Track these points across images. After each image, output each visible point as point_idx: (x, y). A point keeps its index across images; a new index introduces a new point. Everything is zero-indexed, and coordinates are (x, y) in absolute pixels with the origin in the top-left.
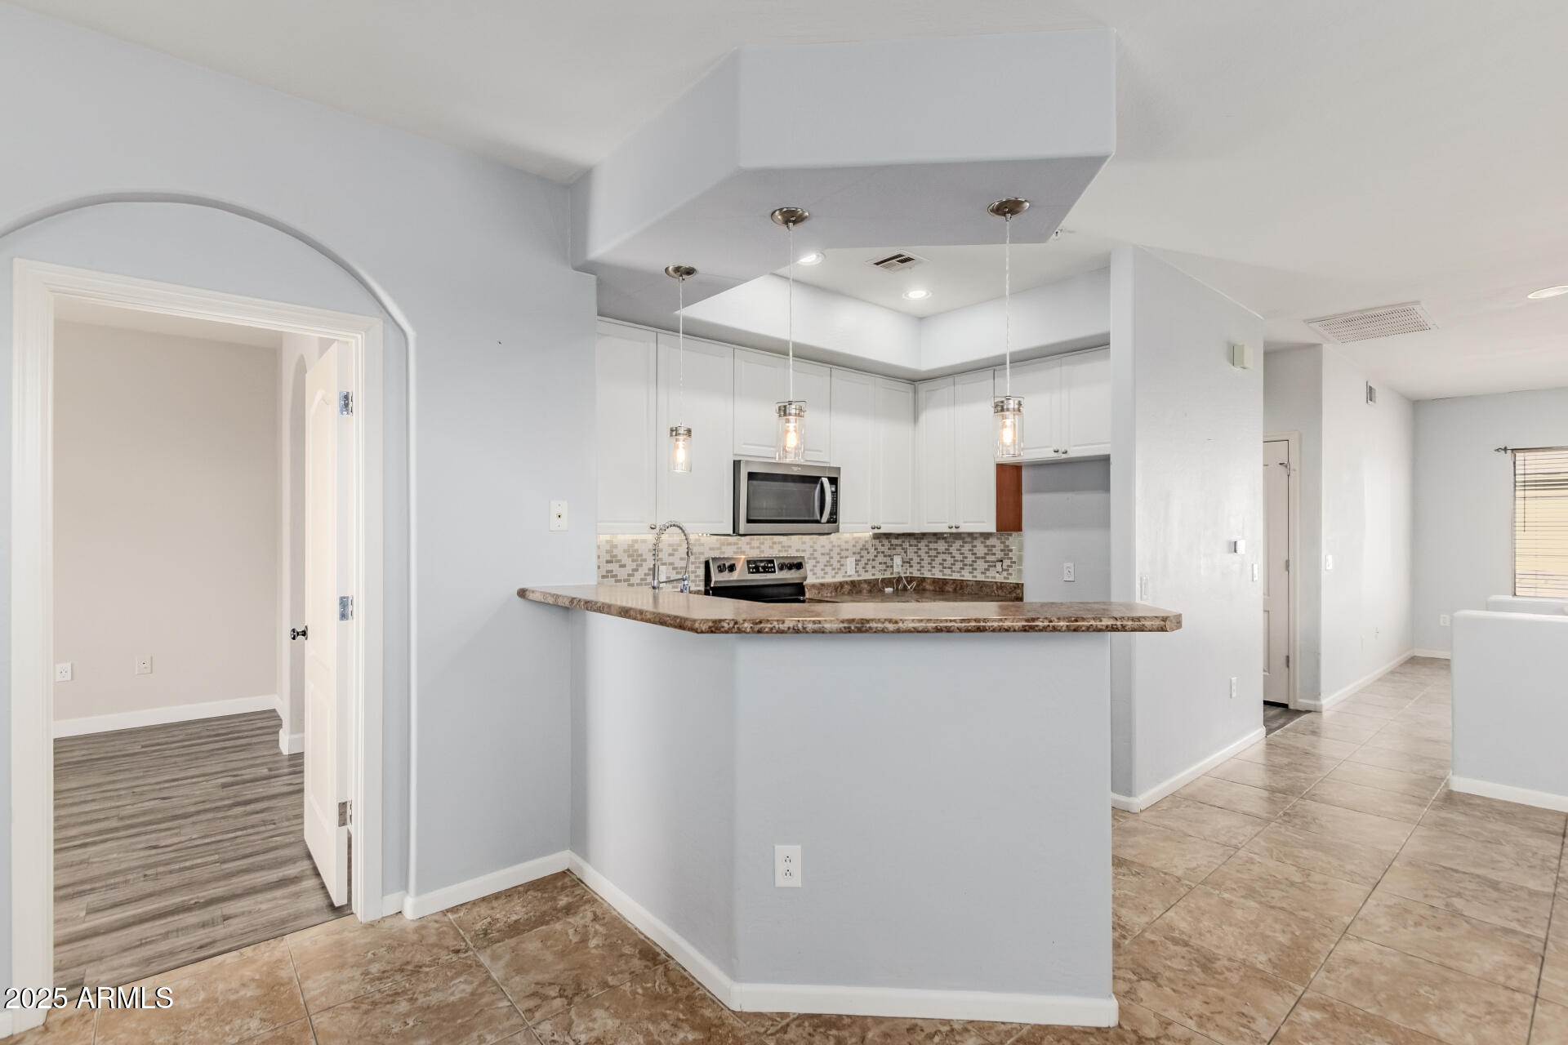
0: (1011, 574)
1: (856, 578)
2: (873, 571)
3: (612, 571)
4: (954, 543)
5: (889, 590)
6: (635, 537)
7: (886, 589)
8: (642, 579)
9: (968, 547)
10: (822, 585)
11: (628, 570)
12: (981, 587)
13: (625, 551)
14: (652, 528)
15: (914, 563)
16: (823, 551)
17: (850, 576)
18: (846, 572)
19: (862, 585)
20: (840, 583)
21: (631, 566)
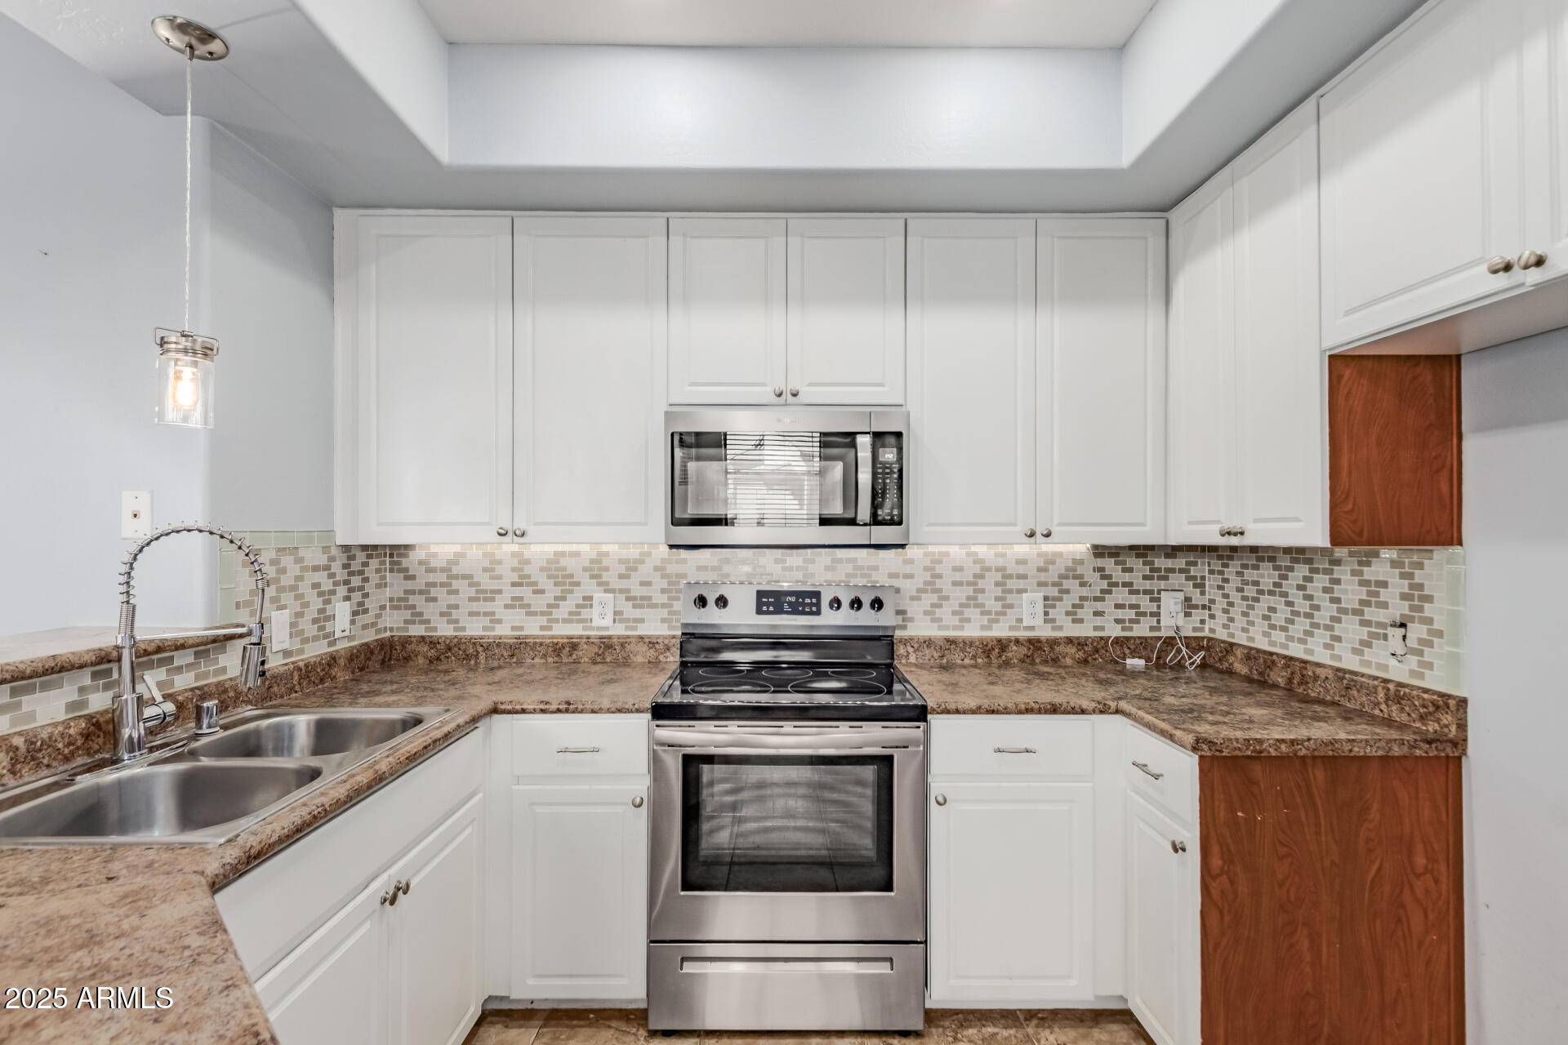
0: (1430, 666)
1: (1045, 632)
2: (1099, 621)
3: (521, 598)
4: (1291, 569)
5: (1135, 663)
6: (560, 548)
7: (1129, 661)
8: (571, 613)
9: (1321, 580)
10: (951, 642)
11: (549, 597)
12: (1348, 688)
13: (542, 569)
14: (500, 534)
15: (1217, 609)
16: (958, 577)
17: (1032, 628)
18: (1020, 620)
19: (1058, 649)
20: (999, 641)
21: (552, 592)
